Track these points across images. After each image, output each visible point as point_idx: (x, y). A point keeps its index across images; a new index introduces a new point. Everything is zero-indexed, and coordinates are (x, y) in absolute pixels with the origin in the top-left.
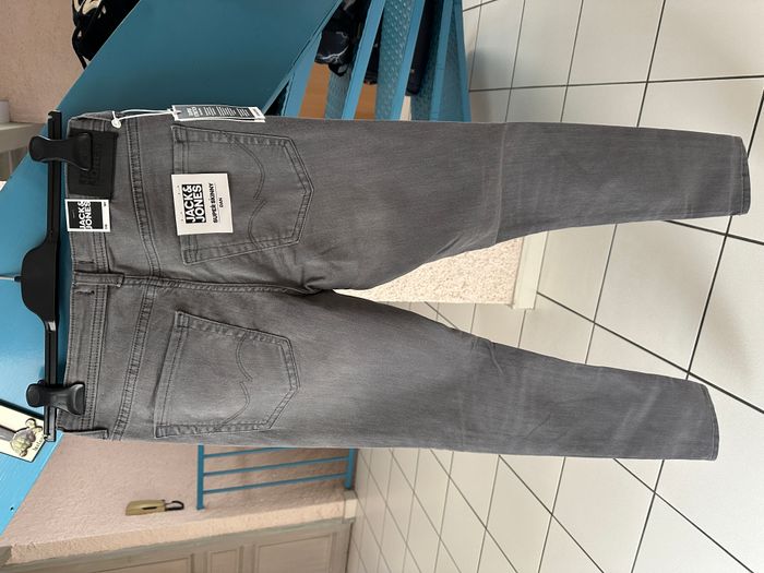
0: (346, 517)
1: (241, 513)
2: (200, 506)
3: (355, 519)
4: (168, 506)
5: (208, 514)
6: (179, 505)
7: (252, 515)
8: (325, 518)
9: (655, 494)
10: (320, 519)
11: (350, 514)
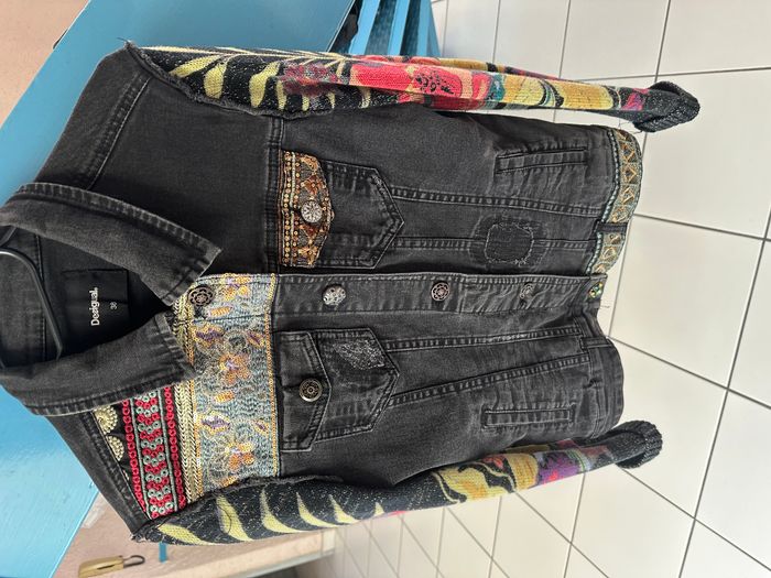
0: (326, 548)
1: (211, 561)
2: (163, 557)
3: (333, 550)
4: (127, 562)
5: (172, 566)
6: (140, 560)
7: (222, 562)
8: (302, 553)
9: (695, 520)
10: (296, 554)
11: (328, 546)
